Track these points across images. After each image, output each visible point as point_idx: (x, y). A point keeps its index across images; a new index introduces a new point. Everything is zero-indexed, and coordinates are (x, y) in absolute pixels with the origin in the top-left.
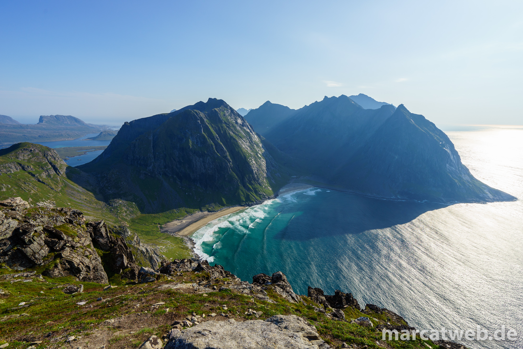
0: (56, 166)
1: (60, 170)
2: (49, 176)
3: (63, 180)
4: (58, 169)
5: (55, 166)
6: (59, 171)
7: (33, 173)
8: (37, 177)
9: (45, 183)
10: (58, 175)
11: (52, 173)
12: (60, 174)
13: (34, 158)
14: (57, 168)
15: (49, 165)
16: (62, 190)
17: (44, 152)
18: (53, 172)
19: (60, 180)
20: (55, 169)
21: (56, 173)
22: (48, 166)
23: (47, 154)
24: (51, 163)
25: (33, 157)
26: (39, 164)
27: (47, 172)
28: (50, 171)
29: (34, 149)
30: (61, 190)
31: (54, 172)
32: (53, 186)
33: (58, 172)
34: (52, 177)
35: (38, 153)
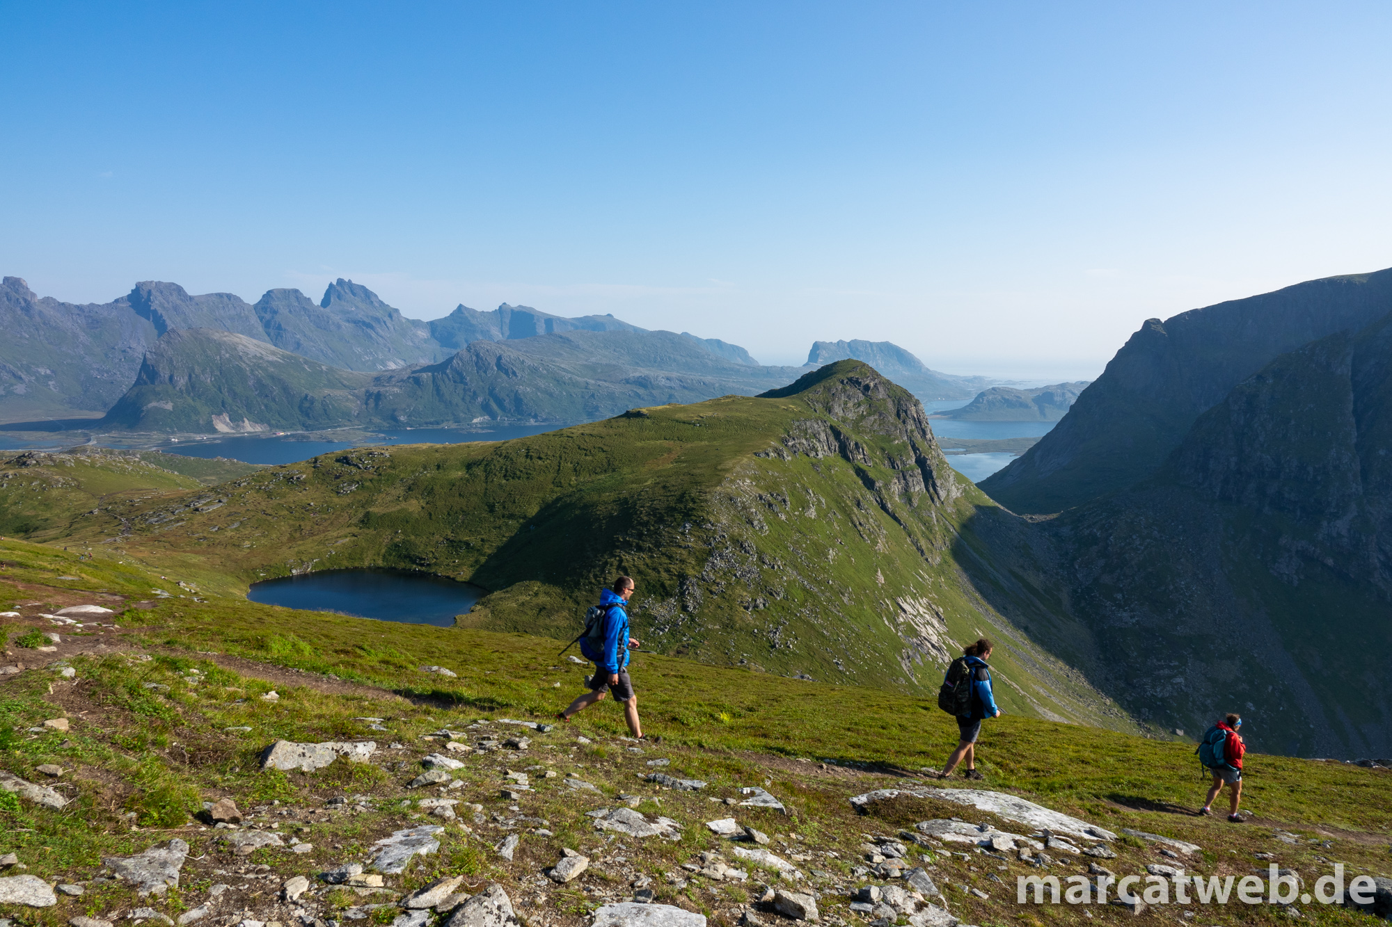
0: (928, 462)
1: (938, 483)
2: (907, 495)
3: (944, 524)
4: (935, 474)
5: (925, 460)
6: (934, 486)
7: (871, 475)
8: (879, 492)
9: (901, 524)
10: (933, 500)
11: (917, 489)
12: (936, 499)
13: (872, 418)
14: (931, 472)
15: (912, 453)
16: (945, 567)
17: (899, 402)
18: (918, 487)
19: (937, 521)
20: (928, 476)
21: (927, 490)
22: (909, 457)
23: (906, 412)
24: (915, 448)
25: (869, 414)
26: (883, 445)
27: (902, 481)
28: (911, 480)
29: (875, 386)
30: (940, 565)
31: (923, 485)
32: (923, 543)
33: (931, 489)
34: (916, 502)
35: (884, 400)
